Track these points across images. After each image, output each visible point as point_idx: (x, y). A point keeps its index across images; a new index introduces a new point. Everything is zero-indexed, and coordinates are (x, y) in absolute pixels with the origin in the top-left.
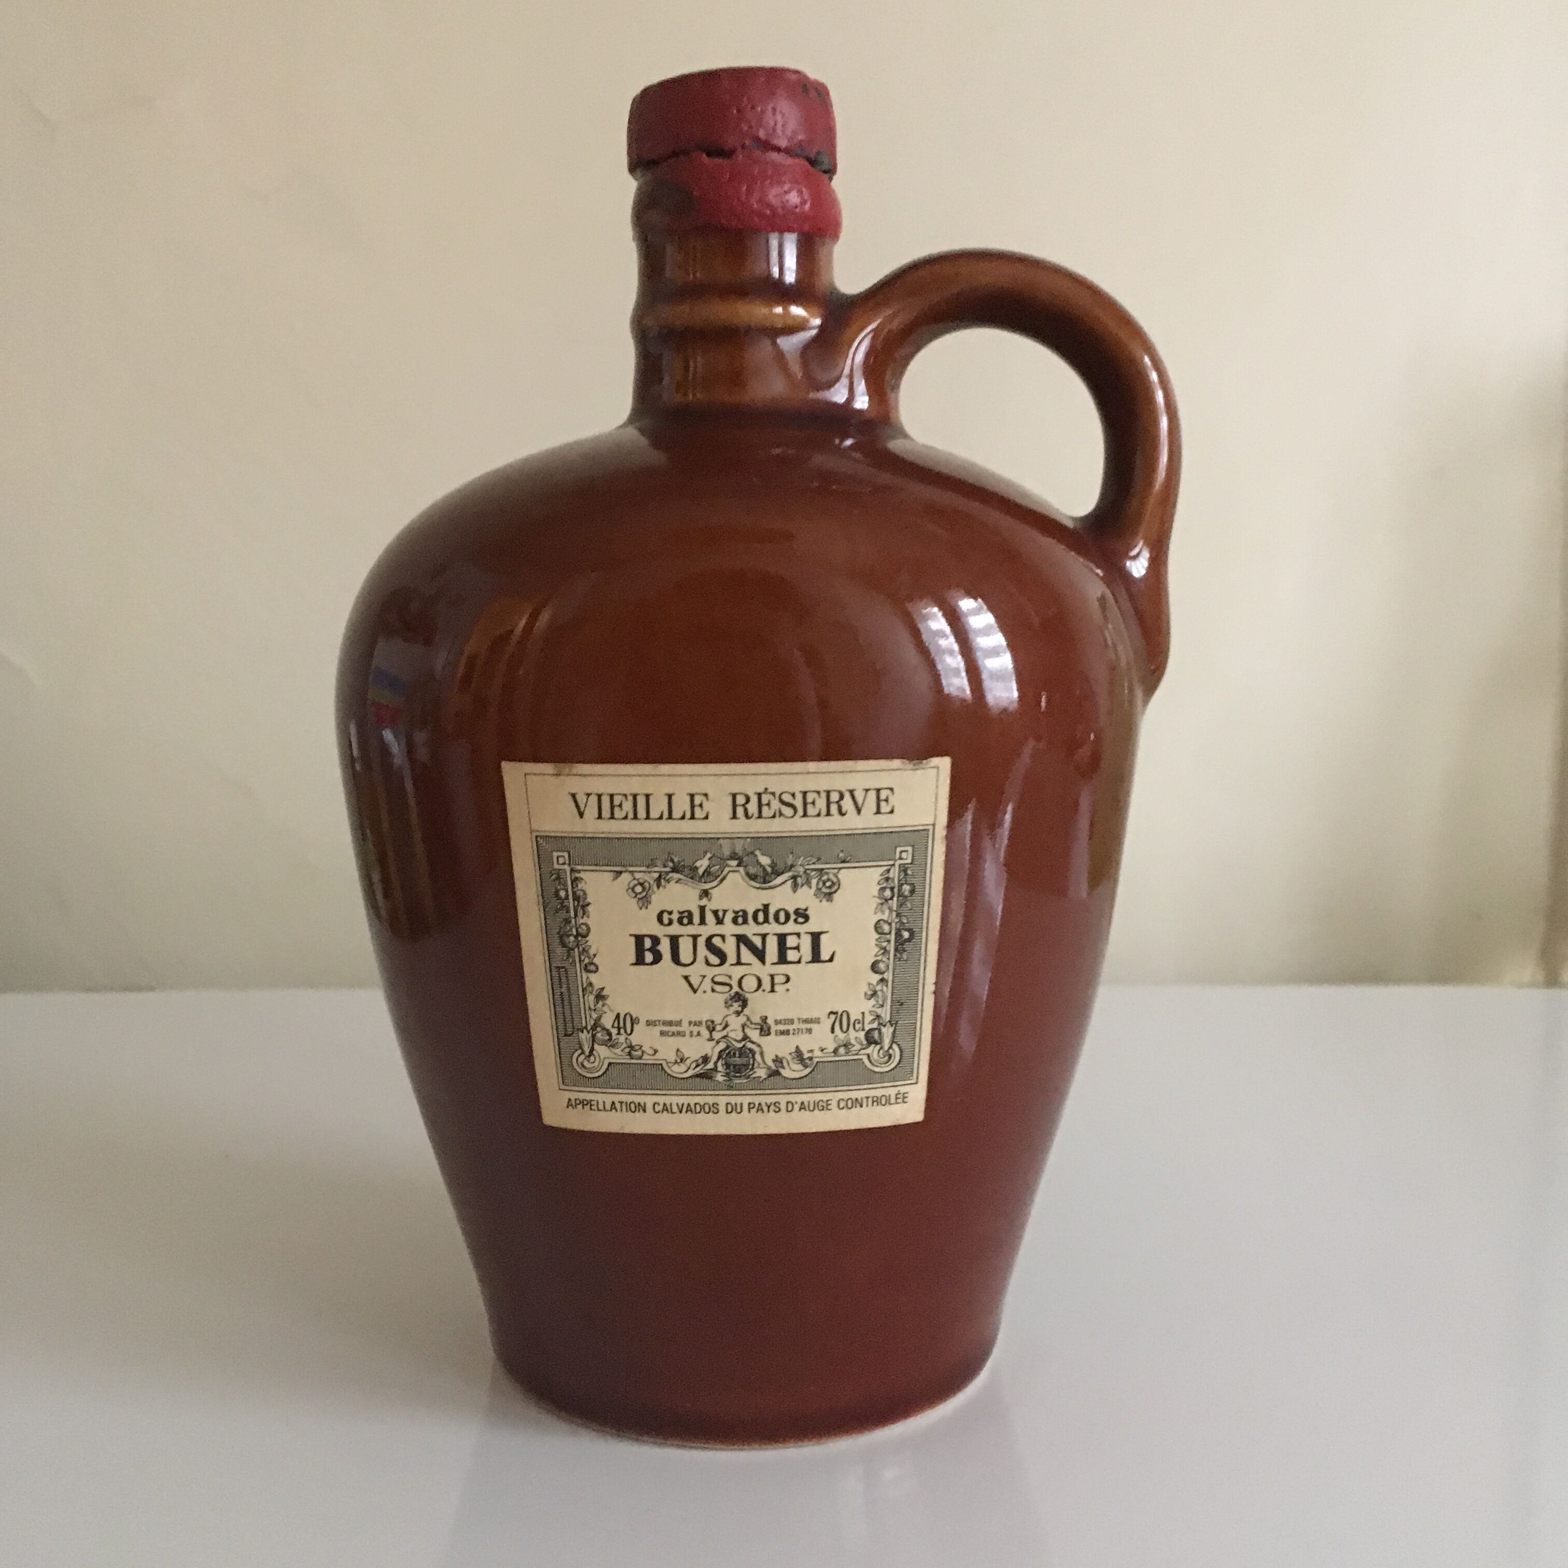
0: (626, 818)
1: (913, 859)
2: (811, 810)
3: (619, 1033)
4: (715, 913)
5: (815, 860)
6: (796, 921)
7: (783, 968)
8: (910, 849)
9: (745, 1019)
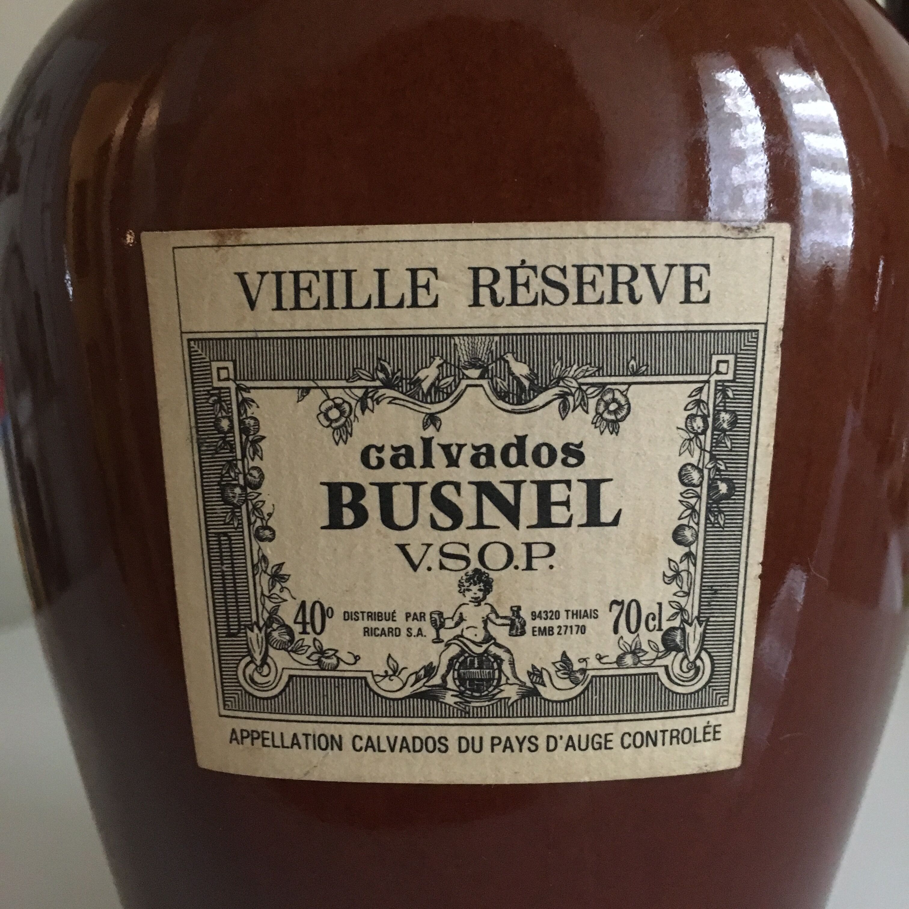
0: (317, 307)
1: (735, 374)
2: (589, 294)
3: (304, 632)
4: (446, 448)
5: (592, 370)
6: (564, 462)
7: (545, 534)
8: (731, 358)
9: (488, 609)
